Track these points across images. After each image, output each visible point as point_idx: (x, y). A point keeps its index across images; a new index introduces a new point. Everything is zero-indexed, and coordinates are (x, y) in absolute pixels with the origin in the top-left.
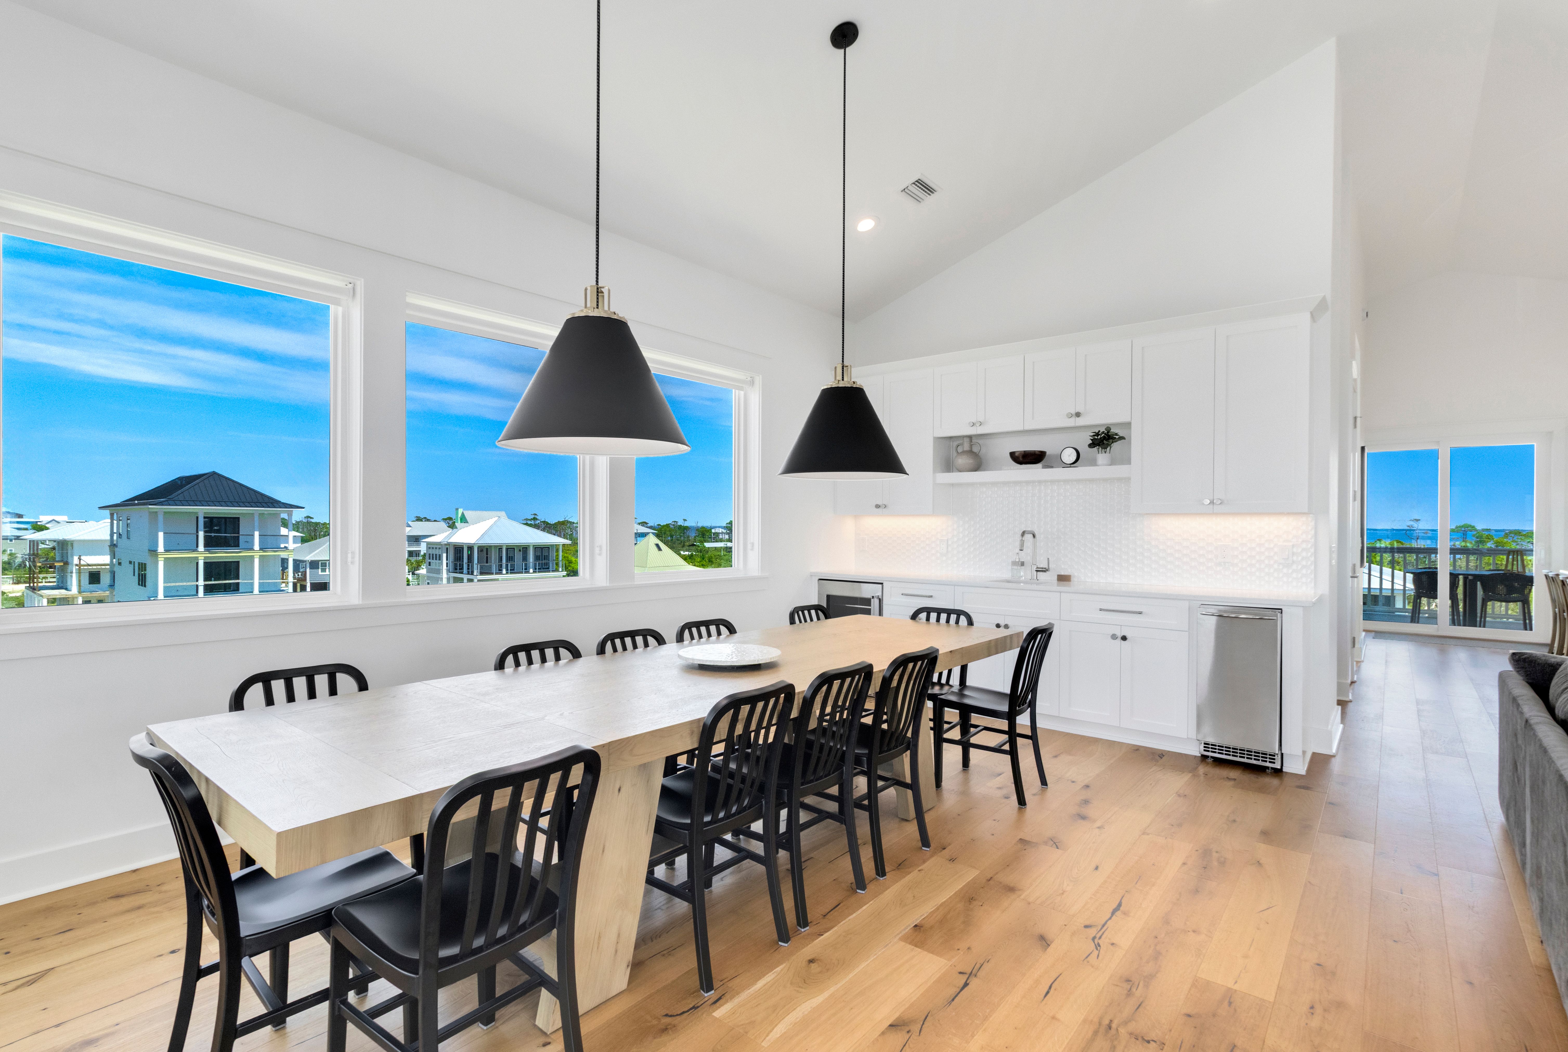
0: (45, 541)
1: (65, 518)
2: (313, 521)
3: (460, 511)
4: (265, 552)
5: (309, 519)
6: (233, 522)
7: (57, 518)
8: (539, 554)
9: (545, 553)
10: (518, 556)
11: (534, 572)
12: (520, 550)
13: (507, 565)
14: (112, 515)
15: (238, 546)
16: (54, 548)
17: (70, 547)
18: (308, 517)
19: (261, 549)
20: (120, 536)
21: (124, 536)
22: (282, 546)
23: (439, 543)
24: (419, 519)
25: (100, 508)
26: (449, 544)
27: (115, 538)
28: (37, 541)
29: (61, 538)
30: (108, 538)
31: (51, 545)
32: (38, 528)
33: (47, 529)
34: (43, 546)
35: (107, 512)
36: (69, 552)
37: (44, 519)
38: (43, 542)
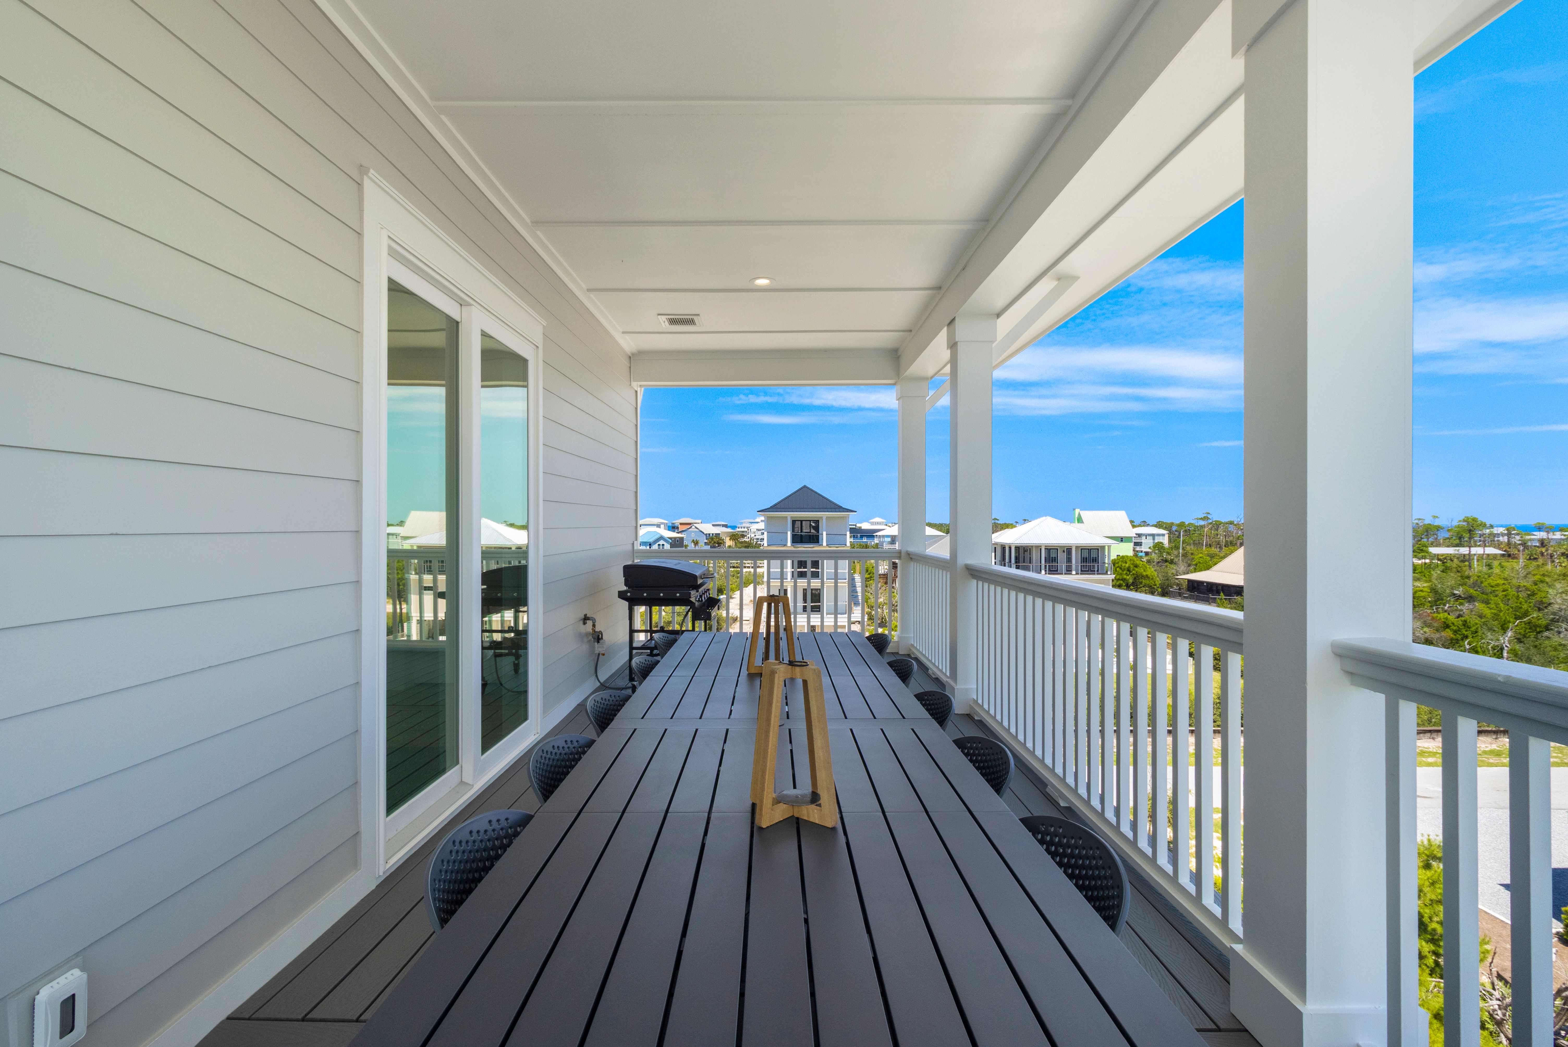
2: (999, 522)
3: (1077, 511)
4: (830, 547)
5: (996, 521)
6: (816, 525)
8: (1086, 554)
9: (1094, 555)
10: (1062, 557)
11: (1077, 574)
12: (1064, 551)
13: (1046, 566)
19: (827, 545)
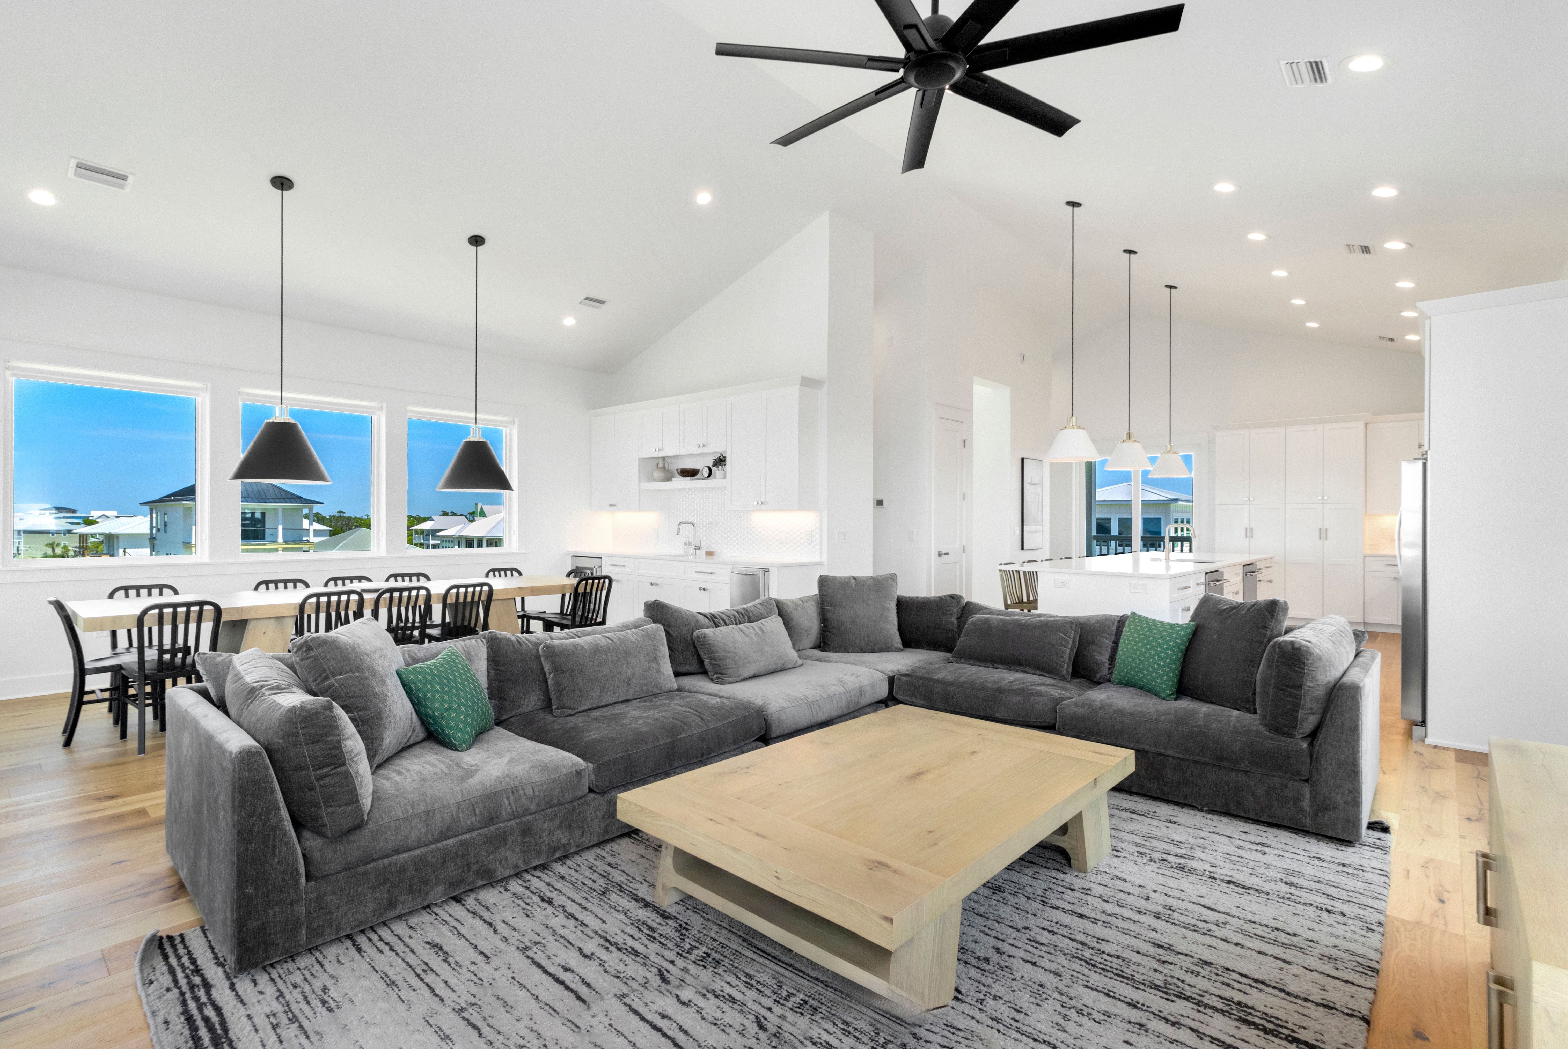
0: (95, 535)
1: (115, 513)
7: (107, 513)
14: (151, 510)
15: (264, 538)
16: (102, 542)
17: (115, 540)
18: (340, 512)
20: (158, 530)
21: (162, 530)
22: (304, 539)
23: (451, 537)
24: (445, 514)
25: (141, 504)
26: (460, 537)
27: (154, 531)
28: (87, 535)
29: (107, 532)
30: (148, 531)
31: (101, 538)
32: (89, 522)
33: (97, 523)
34: (93, 540)
35: (147, 508)
36: (115, 544)
37: (95, 514)
38: (93, 535)
